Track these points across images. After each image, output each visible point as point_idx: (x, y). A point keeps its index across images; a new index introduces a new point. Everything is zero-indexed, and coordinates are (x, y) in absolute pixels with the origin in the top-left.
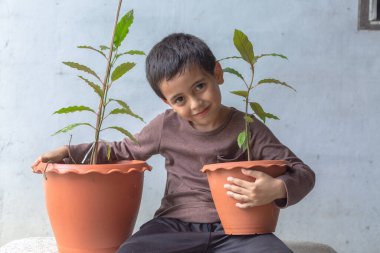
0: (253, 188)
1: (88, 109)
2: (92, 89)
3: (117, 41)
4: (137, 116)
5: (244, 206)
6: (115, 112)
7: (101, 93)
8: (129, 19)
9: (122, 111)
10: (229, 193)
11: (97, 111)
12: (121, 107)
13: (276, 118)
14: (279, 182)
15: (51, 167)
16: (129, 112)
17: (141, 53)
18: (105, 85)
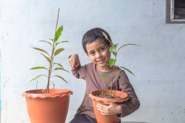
0: (107, 109)
1: (44, 68)
2: (47, 60)
3: (56, 39)
4: (66, 71)
6: (56, 69)
7: (50, 61)
8: (61, 29)
9: (60, 69)
10: (98, 109)
11: (49, 69)
12: (59, 67)
14: (119, 107)
15: (29, 95)
16: (63, 69)
17: (68, 42)
18: (51, 58)
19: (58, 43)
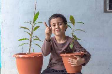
0: (76, 61)
1: (27, 39)
3: (35, 20)
4: (41, 41)
5: (74, 66)
7: (31, 35)
8: (38, 14)
11: (30, 40)
12: (36, 38)
13: (80, 40)
14: (83, 59)
15: (17, 56)
16: (39, 40)
17: (42, 23)
18: (32, 32)
19: (36, 23)
